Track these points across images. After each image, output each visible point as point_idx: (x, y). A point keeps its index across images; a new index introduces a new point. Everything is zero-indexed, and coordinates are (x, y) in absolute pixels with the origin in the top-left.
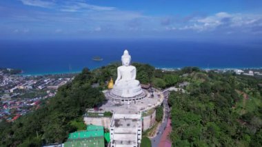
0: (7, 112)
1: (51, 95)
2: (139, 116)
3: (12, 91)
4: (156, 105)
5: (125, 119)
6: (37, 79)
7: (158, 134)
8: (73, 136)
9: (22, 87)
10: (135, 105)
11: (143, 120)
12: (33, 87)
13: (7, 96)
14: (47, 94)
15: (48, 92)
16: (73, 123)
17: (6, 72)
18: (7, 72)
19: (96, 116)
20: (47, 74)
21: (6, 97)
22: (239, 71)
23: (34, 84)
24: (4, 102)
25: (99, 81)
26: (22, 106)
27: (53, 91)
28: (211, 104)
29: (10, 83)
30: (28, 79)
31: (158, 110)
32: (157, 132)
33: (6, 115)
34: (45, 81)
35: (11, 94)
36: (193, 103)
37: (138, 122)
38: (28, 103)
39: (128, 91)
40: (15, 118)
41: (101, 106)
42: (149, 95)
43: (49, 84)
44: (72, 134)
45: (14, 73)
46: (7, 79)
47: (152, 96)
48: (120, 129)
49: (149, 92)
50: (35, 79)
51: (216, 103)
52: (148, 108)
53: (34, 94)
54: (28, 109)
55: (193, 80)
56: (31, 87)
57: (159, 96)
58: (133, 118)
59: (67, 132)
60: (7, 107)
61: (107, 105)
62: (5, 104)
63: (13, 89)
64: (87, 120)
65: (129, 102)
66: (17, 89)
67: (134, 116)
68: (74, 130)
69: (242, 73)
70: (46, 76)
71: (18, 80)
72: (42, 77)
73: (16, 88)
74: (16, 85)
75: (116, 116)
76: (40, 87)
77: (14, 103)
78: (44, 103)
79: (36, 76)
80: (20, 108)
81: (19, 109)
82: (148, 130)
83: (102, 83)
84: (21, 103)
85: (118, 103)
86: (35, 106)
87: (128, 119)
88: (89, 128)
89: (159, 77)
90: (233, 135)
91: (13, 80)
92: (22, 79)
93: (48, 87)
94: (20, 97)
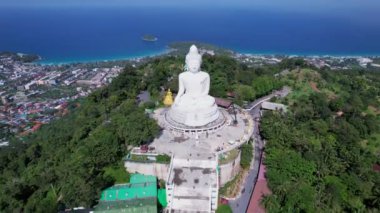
0: (23, 118)
1: (83, 94)
2: (213, 164)
3: (27, 87)
4: (242, 142)
5: (192, 169)
6: (61, 69)
7: (243, 191)
8: (108, 195)
9: (41, 82)
10: (207, 141)
11: (219, 169)
12: (57, 82)
13: (22, 94)
14: (77, 93)
15: (78, 89)
16: (108, 171)
17: (16, 59)
18: (19, 59)
19: (145, 160)
20: (76, 62)
21: (20, 97)
22: (364, 61)
23: (58, 78)
24: (18, 104)
25: (149, 87)
26: (43, 110)
27: (85, 88)
28: (331, 137)
29: (24, 76)
30: (48, 69)
31: (245, 149)
32: (242, 188)
33: (23, 122)
34: (74, 72)
35: (26, 92)
36: (301, 135)
37: (212, 176)
38: (52, 105)
39: (196, 116)
40: (36, 127)
41: (152, 141)
42: (230, 120)
43: (79, 78)
44: (106, 192)
45: (28, 60)
46: (20, 70)
47: (235, 122)
48: (182, 190)
49: (230, 113)
50: (59, 69)
51: (340, 136)
52: (228, 148)
53: (59, 92)
54: (52, 114)
55: (298, 85)
56: (54, 82)
57: (246, 121)
58: (204, 167)
59: (98, 189)
60: (23, 109)
61: (161, 138)
62: (19, 107)
63: (29, 84)
64: (130, 166)
65: (196, 135)
66: (35, 85)
67: (205, 164)
68: (110, 183)
69: (369, 64)
70: (75, 65)
71: (33, 71)
72: (68, 67)
73: (32, 83)
74: (33, 79)
75: (176, 162)
76: (67, 82)
77: (32, 106)
78: (74, 107)
79: (60, 65)
80: (42, 113)
81: (40, 115)
82: (228, 184)
83: (155, 91)
84: (41, 106)
85: (179, 135)
86: (62, 111)
87: (196, 168)
88: (133, 180)
89: (245, 83)
90: (367, 197)
91: (27, 70)
92: (40, 69)
93: (79, 82)
94: (39, 96)
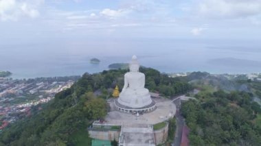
1: (44, 100)
2: (150, 130)
4: (169, 117)
5: (136, 133)
9: (11, 91)
11: (155, 134)
12: (24, 91)
14: (39, 99)
15: (40, 96)
19: (103, 129)
20: (40, 77)
23: (25, 88)
26: (11, 112)
27: (46, 96)
31: (171, 124)
34: (38, 84)
38: (18, 109)
43: (41, 88)
45: (3, 75)
52: (160, 121)
53: (24, 99)
56: (21, 92)
58: (144, 132)
63: (2, 93)
64: (92, 133)
65: (137, 114)
66: (7, 93)
67: (145, 130)
70: (39, 80)
76: (32, 92)
77: (3, 109)
78: (36, 110)
84: (10, 109)
86: (26, 113)
87: (138, 133)
88: (94, 144)
93: (40, 91)
94: (9, 102)
